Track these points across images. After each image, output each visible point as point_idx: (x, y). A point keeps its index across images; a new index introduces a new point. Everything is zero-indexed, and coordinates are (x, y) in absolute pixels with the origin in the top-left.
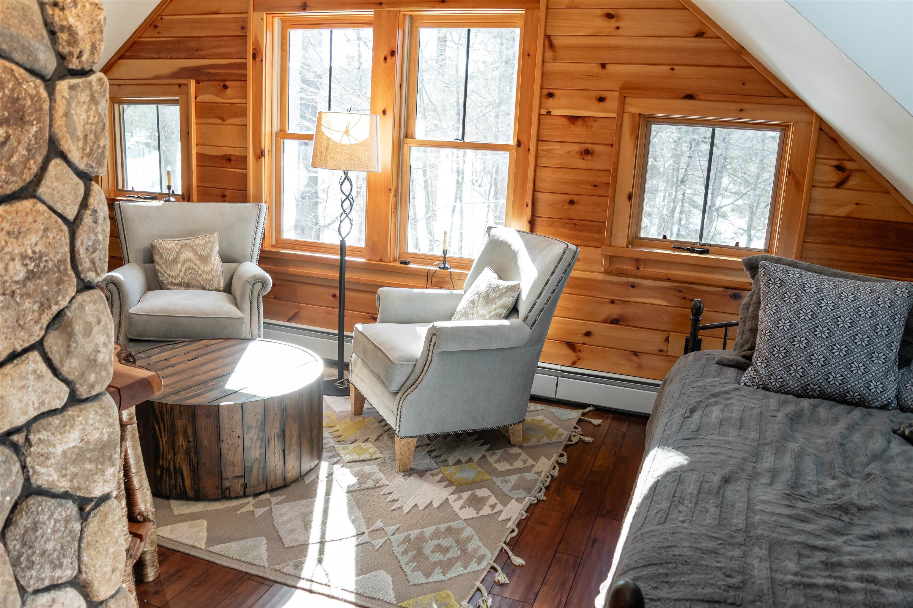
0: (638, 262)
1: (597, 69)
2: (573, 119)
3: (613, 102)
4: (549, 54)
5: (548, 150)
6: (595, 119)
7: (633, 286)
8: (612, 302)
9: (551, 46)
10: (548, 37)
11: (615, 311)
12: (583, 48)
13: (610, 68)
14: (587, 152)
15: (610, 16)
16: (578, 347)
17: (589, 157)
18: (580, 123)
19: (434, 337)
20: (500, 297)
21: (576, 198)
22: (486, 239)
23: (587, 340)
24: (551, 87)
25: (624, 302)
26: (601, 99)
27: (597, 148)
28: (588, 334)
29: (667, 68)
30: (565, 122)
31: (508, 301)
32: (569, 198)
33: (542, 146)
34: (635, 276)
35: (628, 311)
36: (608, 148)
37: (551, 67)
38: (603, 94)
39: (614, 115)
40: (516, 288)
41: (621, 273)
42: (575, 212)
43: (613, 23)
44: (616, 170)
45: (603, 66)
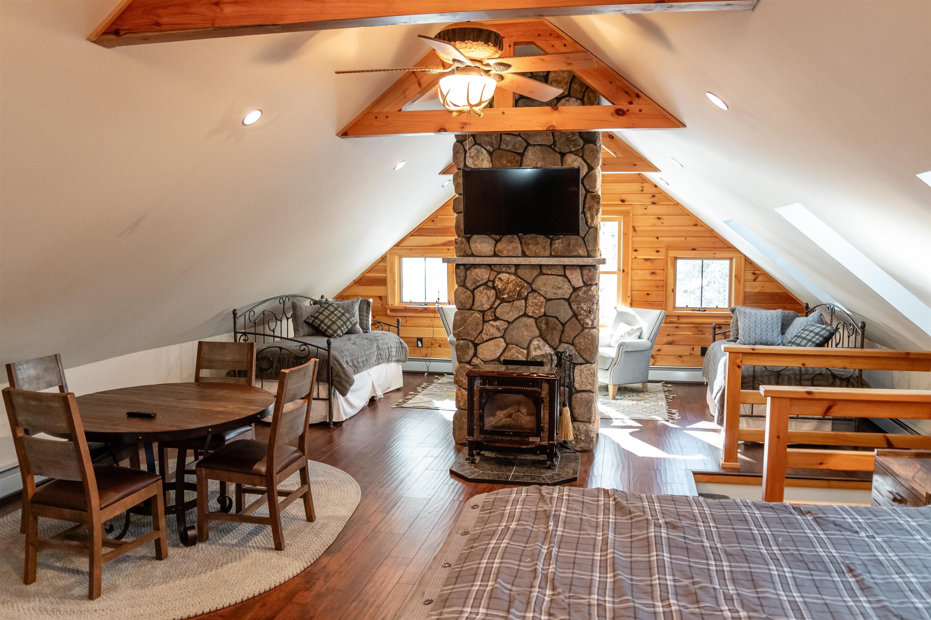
0: (679, 317)
1: (656, 240)
2: (646, 260)
3: (663, 252)
4: (635, 234)
5: (636, 273)
6: (655, 259)
7: (677, 328)
8: (668, 335)
9: (635, 230)
10: (633, 227)
11: (670, 339)
12: (648, 231)
13: (660, 239)
14: (653, 273)
15: (659, 218)
16: (655, 356)
17: (653, 275)
18: (649, 261)
19: (622, 347)
20: (635, 332)
21: (649, 292)
22: (616, 312)
23: (658, 353)
24: (636, 246)
25: (673, 335)
26: (658, 251)
27: (657, 271)
28: (659, 350)
29: (684, 238)
30: (643, 261)
31: (638, 334)
32: (646, 292)
33: (634, 272)
34: (678, 323)
35: (675, 338)
36: (662, 271)
37: (635, 239)
38: (658, 249)
39: (663, 258)
40: (641, 329)
41: (671, 323)
42: (649, 298)
43: (661, 221)
44: (666, 280)
45: (658, 238)
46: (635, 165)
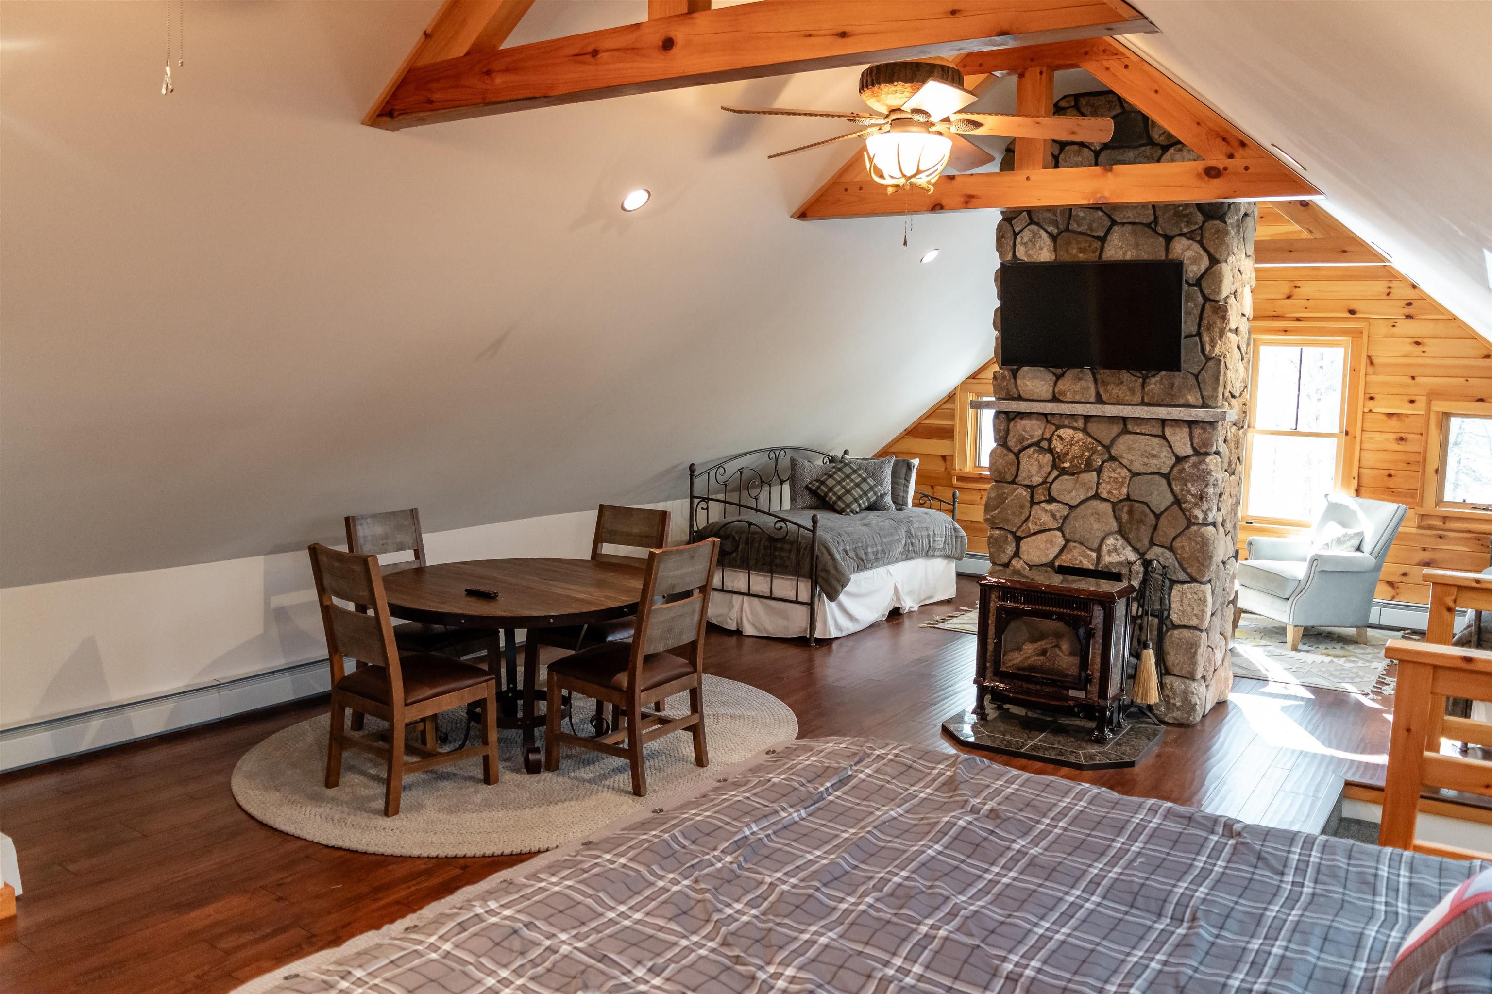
0: (1445, 518)
1: (1410, 381)
2: (1390, 415)
3: (1422, 402)
4: (1370, 369)
5: (1371, 438)
6: (1407, 415)
7: (1441, 537)
8: (1424, 549)
9: (1372, 363)
10: (1369, 357)
11: (1427, 556)
12: (1396, 365)
13: (1418, 379)
14: (1402, 439)
15: (1418, 343)
16: (1397, 585)
17: (1403, 442)
18: (1395, 418)
19: (1315, 563)
20: (1349, 540)
21: (1393, 473)
22: (1327, 504)
23: (1403, 579)
24: (1372, 392)
25: (1434, 549)
26: (1412, 401)
27: (1409, 436)
28: (1405, 574)
29: (1463, 380)
30: (1384, 417)
31: (1356, 542)
32: (1387, 472)
33: (1366, 435)
34: (1442, 530)
35: (1437, 556)
36: (1419, 436)
37: (1371, 378)
38: (1413, 398)
39: (1423, 413)
40: (1361, 534)
41: (1430, 528)
42: (1391, 483)
43: (1420, 348)
44: (1425, 452)
45: (1413, 378)
46: (1345, 251)
